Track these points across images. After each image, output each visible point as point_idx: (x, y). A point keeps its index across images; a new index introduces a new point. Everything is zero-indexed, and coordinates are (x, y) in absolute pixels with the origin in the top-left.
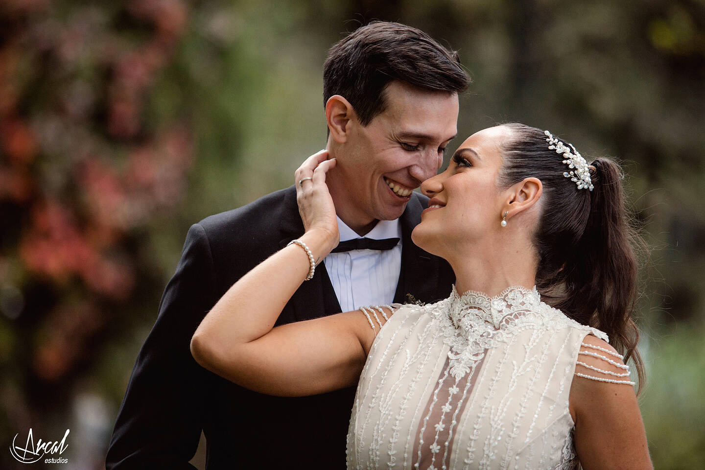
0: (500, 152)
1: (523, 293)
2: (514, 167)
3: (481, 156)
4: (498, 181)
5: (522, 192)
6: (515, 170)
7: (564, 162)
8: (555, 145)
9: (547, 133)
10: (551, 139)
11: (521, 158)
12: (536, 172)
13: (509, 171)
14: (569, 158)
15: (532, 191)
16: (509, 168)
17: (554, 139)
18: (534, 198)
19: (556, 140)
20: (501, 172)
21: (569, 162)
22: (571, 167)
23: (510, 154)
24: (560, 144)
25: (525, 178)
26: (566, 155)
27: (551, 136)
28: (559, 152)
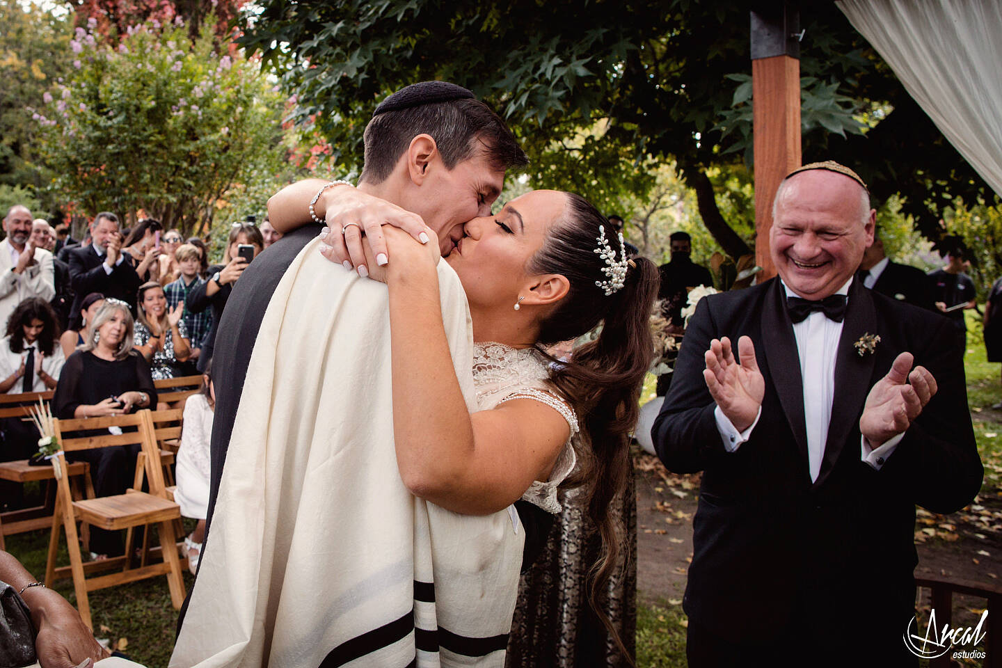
3: (525, 230)
4: (529, 263)
5: (546, 283)
6: (550, 260)
7: (603, 269)
9: (602, 229)
10: (602, 238)
12: (571, 270)
13: (545, 258)
14: (610, 265)
15: (556, 286)
16: (547, 255)
17: (605, 239)
18: (555, 296)
19: (607, 241)
20: (537, 255)
21: (608, 269)
22: (608, 275)
23: (553, 242)
24: (608, 247)
25: (556, 273)
26: (607, 261)
27: (604, 234)
28: (603, 257)
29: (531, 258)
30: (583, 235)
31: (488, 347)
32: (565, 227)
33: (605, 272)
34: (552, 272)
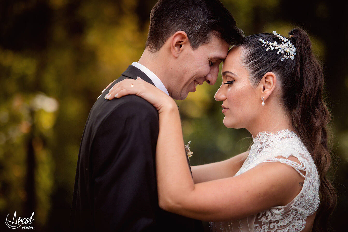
0: (244, 67)
1: (268, 135)
2: (255, 71)
3: (236, 74)
4: (252, 84)
5: (266, 81)
6: (257, 73)
7: (278, 53)
8: (268, 46)
9: (261, 40)
10: (265, 43)
11: (256, 64)
12: (268, 67)
13: (254, 75)
14: (279, 49)
15: (270, 79)
16: (253, 73)
17: (266, 42)
18: (273, 83)
19: (268, 42)
20: (250, 77)
21: (280, 51)
22: (282, 52)
23: (249, 66)
24: (271, 43)
25: (264, 74)
26: (276, 48)
27: (264, 41)
28: (272, 49)
29: (250, 81)
30: (256, 50)
31: (259, 137)
32: (247, 55)
33: (280, 53)
34: (262, 76)
